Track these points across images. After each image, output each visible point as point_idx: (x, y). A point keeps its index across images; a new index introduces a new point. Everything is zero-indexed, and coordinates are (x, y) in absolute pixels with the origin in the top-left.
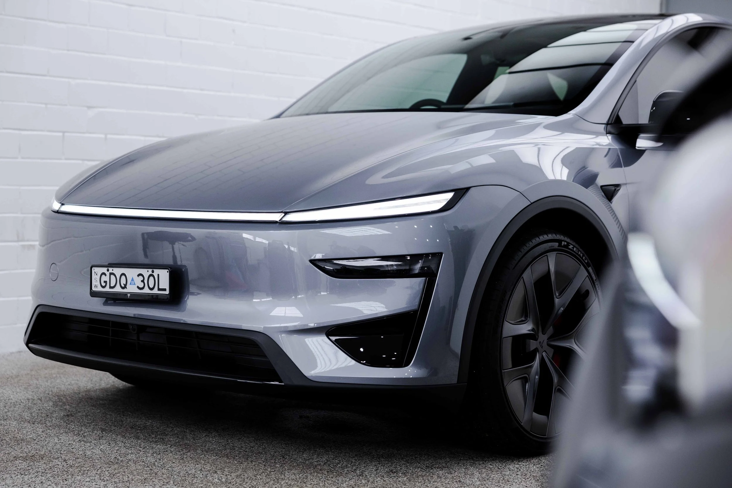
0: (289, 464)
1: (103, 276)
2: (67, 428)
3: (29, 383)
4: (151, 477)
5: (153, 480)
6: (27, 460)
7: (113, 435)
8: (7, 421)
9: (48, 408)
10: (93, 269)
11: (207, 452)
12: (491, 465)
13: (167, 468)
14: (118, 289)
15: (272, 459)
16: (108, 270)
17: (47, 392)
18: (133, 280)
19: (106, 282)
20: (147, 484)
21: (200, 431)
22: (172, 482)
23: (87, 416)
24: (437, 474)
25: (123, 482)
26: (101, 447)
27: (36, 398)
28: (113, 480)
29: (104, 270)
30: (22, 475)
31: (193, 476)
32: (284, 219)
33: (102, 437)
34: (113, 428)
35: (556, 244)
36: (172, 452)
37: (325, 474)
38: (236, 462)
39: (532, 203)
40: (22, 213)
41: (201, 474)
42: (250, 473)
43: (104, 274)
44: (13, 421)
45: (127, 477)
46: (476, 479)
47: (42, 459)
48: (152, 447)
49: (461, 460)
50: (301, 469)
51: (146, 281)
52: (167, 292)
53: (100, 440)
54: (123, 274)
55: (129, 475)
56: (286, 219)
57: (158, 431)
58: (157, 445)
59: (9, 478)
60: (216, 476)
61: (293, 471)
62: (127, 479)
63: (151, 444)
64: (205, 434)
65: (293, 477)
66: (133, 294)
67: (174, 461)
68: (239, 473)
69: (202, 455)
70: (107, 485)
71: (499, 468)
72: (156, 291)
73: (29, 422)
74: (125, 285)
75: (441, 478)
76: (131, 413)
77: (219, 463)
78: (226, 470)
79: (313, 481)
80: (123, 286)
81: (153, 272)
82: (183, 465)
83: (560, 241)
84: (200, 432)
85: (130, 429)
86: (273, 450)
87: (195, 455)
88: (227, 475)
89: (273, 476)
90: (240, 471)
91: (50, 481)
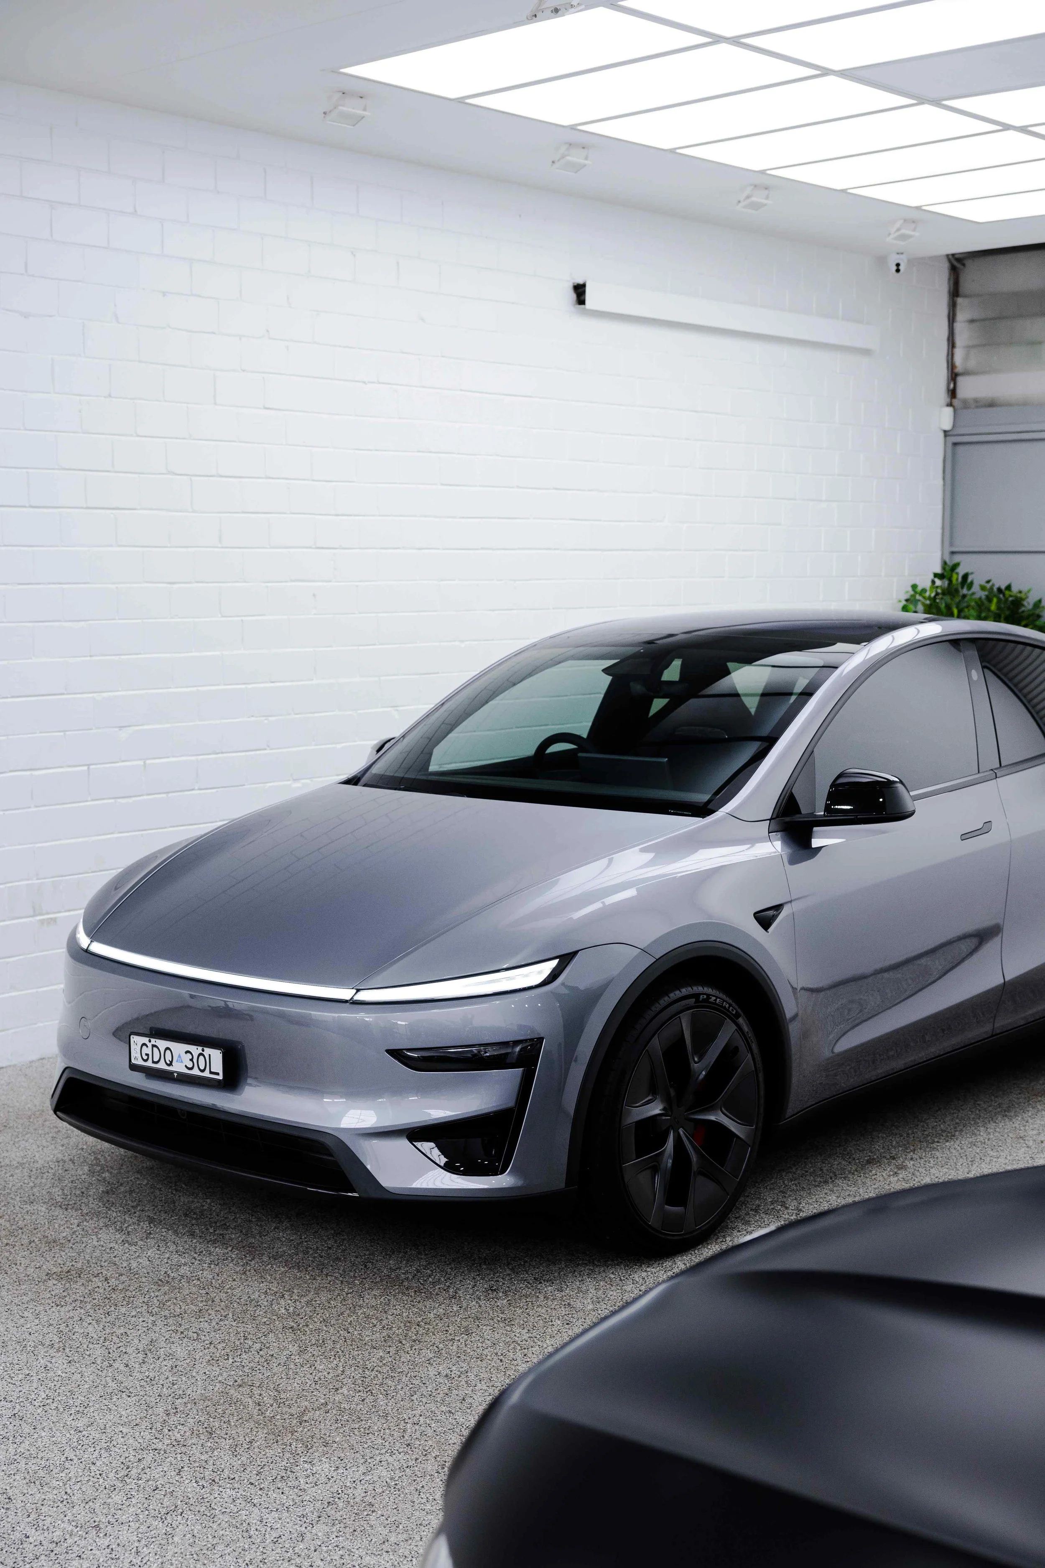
0: (371, 1279)
1: (144, 1047)
2: (107, 1217)
3: (57, 1128)
4: (207, 1307)
5: (209, 1311)
6: (62, 1279)
7: (163, 1230)
8: (34, 1206)
9: (83, 1177)
10: (132, 1036)
11: (275, 1259)
12: (613, 1273)
13: (225, 1290)
14: (162, 1066)
15: (351, 1271)
16: (150, 1041)
17: (80, 1147)
18: (179, 1056)
19: (147, 1055)
20: (202, 1320)
21: (268, 1219)
22: (231, 1315)
23: (131, 1192)
24: (545, 1291)
25: (175, 1316)
26: (149, 1254)
27: (66, 1158)
28: (163, 1313)
29: (145, 1040)
30: (57, 1306)
31: (256, 1304)
32: (356, 998)
33: (150, 1233)
34: (164, 1216)
35: (692, 1001)
36: (232, 1261)
37: (411, 1296)
38: (308, 1277)
39: (657, 960)
40: (38, 879)
41: (266, 1300)
42: (324, 1296)
43: (144, 1044)
44: (42, 1205)
45: (179, 1306)
46: (589, 1301)
47: (80, 1277)
48: (210, 1251)
49: (578, 1265)
50: (385, 1287)
51: (195, 1060)
52: (220, 1077)
53: (147, 1239)
54: (167, 1048)
55: (181, 1304)
56: (357, 998)
57: (218, 1221)
58: (216, 1247)
59: (43, 1312)
60: (282, 1302)
61: (374, 1292)
62: (179, 1310)
63: (208, 1247)
64: (274, 1225)
65: (373, 1302)
66: (179, 1074)
67: (235, 1277)
68: (310, 1296)
69: (268, 1264)
70: (156, 1323)
71: (621, 1280)
72: (206, 1074)
73: (60, 1206)
74: (171, 1062)
75: (548, 1299)
76: (186, 1185)
77: (287, 1279)
78: (295, 1291)
79: (396, 1309)
80: (169, 1063)
81: (203, 1050)
82: (245, 1284)
83: (696, 996)
84: (269, 1221)
85: (183, 1218)
86: (354, 1253)
87: (260, 1266)
88: (295, 1302)
89: (350, 1302)
90: (312, 1293)
91: (91, 1316)
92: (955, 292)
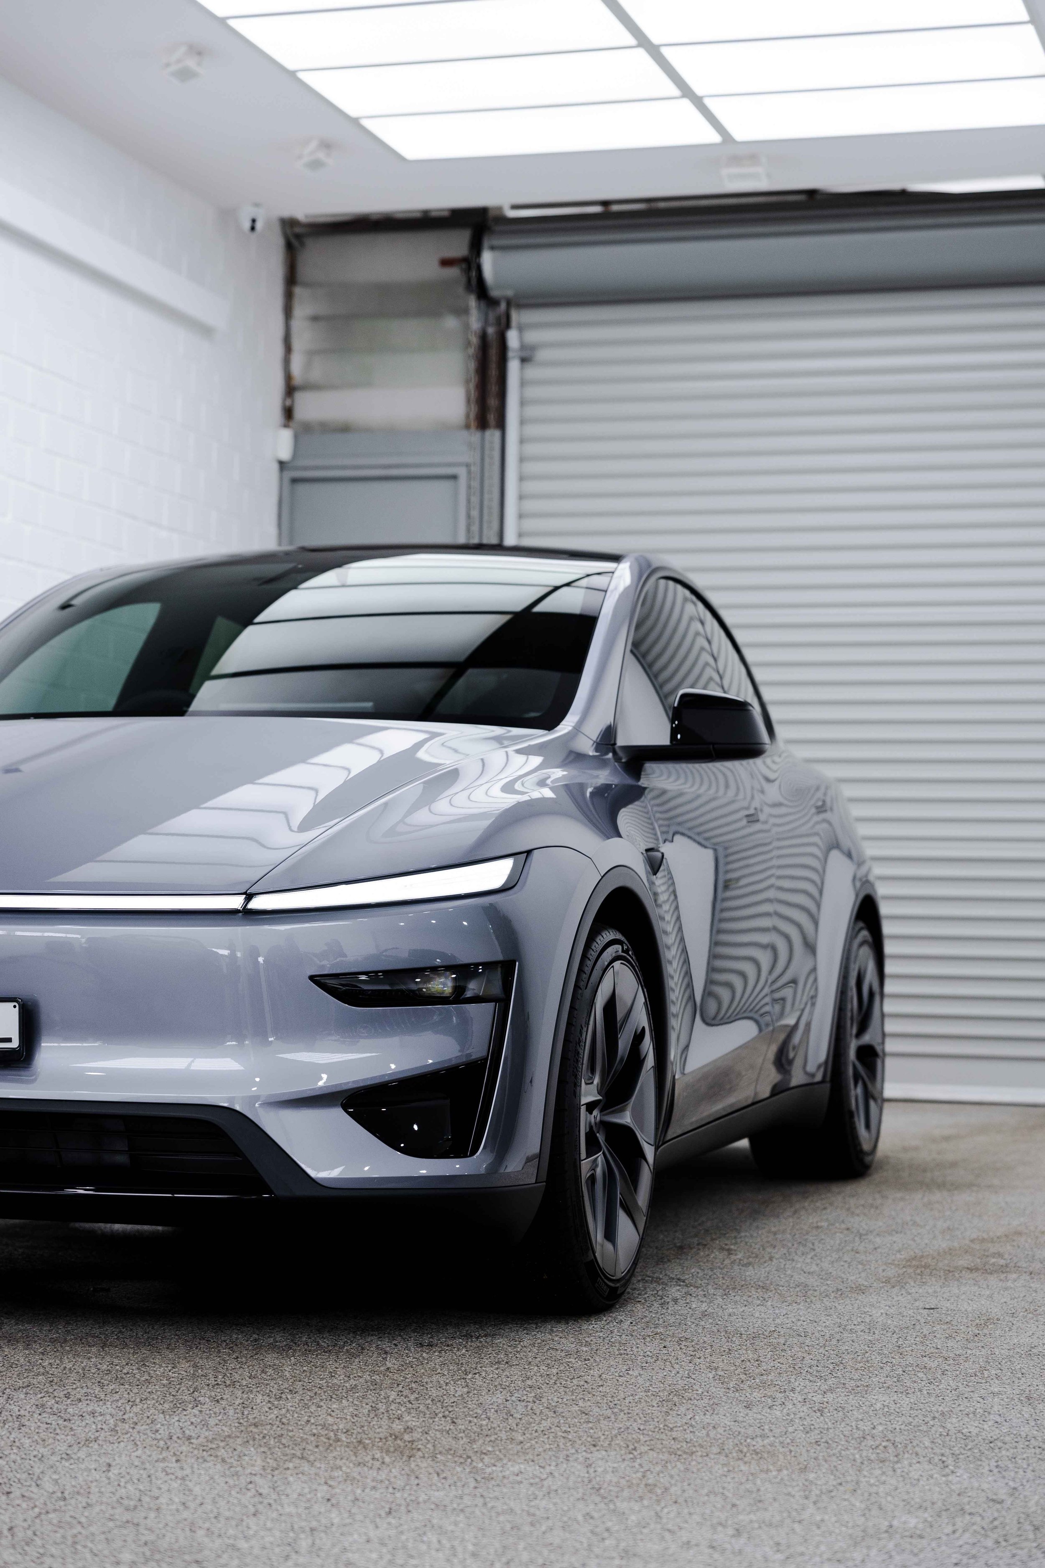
35: (620, 948)
39: (602, 878)
83: (621, 943)
92: (291, 279)
